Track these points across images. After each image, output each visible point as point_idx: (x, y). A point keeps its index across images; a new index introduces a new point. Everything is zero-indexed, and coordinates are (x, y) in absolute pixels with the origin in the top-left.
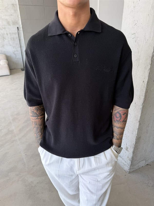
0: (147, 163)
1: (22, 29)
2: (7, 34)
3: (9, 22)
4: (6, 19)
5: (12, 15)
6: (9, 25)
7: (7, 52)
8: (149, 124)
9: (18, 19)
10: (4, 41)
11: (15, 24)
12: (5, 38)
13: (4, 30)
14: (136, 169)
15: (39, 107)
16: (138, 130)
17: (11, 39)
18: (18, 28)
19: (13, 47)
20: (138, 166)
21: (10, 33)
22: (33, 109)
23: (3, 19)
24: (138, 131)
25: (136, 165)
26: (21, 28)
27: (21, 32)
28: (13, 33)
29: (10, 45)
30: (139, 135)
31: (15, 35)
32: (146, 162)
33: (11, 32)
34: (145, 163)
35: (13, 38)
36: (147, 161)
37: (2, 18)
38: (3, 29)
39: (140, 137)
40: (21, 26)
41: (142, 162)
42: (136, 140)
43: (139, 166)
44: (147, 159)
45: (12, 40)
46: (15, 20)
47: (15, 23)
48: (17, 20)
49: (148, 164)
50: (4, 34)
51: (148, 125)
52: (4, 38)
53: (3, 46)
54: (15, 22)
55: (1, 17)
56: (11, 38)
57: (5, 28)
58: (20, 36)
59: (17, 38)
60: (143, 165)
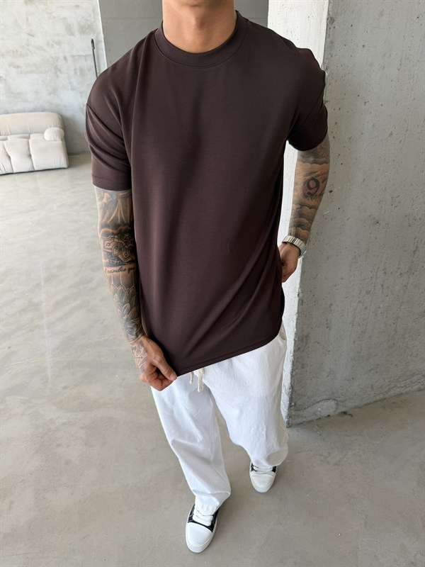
0: (343, 409)
1: (103, 43)
2: (65, 58)
3: (70, 25)
4: (64, 19)
5: (78, 6)
6: (72, 34)
7: (65, 106)
8: (331, 304)
9: (95, 18)
10: (58, 76)
11: (87, 30)
12: (60, 71)
13: (57, 47)
14: (309, 419)
15: (124, 244)
16: (299, 316)
17: (75, 73)
18: (92, 41)
19: (81, 93)
20: (314, 413)
21: (73, 56)
22: (110, 247)
23: (54, 18)
24: (297, 319)
25: (305, 408)
26: (101, 41)
27: (100, 51)
28: (80, 56)
29: (73, 89)
30: (303, 331)
31: (86, 60)
32: (337, 404)
33: (75, 54)
34: (337, 408)
35: (81, 70)
36: (340, 403)
37: (54, 14)
38: (55, 45)
39: (307, 336)
40: (102, 36)
41: (326, 404)
42: (295, 343)
43: (318, 414)
44: (341, 399)
45: (79, 74)
46: (87, 20)
47: (86, 28)
48: (93, 20)
49: (345, 413)
50: (57, 59)
51: (330, 307)
52: (57, 70)
53: (54, 91)
54: (87, 26)
55: (51, 13)
56: (75, 69)
57: (59, 43)
58: (98, 63)
59: (89, 69)
60: (331, 412)
